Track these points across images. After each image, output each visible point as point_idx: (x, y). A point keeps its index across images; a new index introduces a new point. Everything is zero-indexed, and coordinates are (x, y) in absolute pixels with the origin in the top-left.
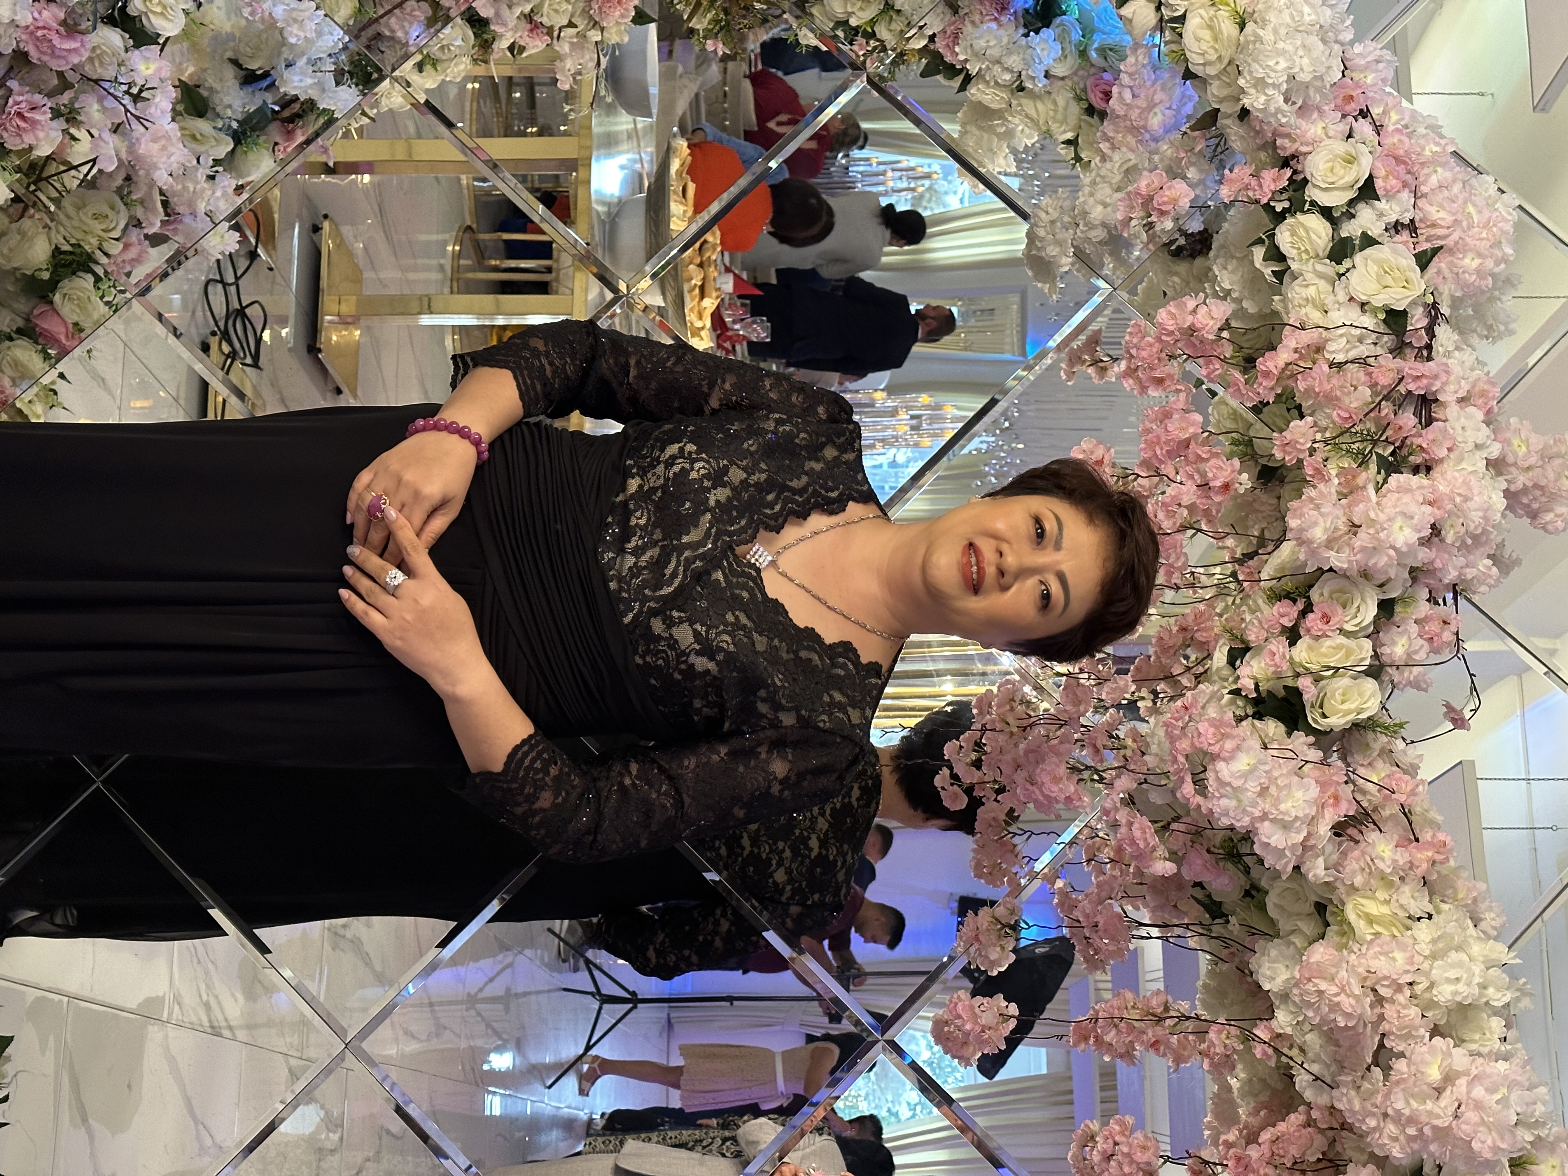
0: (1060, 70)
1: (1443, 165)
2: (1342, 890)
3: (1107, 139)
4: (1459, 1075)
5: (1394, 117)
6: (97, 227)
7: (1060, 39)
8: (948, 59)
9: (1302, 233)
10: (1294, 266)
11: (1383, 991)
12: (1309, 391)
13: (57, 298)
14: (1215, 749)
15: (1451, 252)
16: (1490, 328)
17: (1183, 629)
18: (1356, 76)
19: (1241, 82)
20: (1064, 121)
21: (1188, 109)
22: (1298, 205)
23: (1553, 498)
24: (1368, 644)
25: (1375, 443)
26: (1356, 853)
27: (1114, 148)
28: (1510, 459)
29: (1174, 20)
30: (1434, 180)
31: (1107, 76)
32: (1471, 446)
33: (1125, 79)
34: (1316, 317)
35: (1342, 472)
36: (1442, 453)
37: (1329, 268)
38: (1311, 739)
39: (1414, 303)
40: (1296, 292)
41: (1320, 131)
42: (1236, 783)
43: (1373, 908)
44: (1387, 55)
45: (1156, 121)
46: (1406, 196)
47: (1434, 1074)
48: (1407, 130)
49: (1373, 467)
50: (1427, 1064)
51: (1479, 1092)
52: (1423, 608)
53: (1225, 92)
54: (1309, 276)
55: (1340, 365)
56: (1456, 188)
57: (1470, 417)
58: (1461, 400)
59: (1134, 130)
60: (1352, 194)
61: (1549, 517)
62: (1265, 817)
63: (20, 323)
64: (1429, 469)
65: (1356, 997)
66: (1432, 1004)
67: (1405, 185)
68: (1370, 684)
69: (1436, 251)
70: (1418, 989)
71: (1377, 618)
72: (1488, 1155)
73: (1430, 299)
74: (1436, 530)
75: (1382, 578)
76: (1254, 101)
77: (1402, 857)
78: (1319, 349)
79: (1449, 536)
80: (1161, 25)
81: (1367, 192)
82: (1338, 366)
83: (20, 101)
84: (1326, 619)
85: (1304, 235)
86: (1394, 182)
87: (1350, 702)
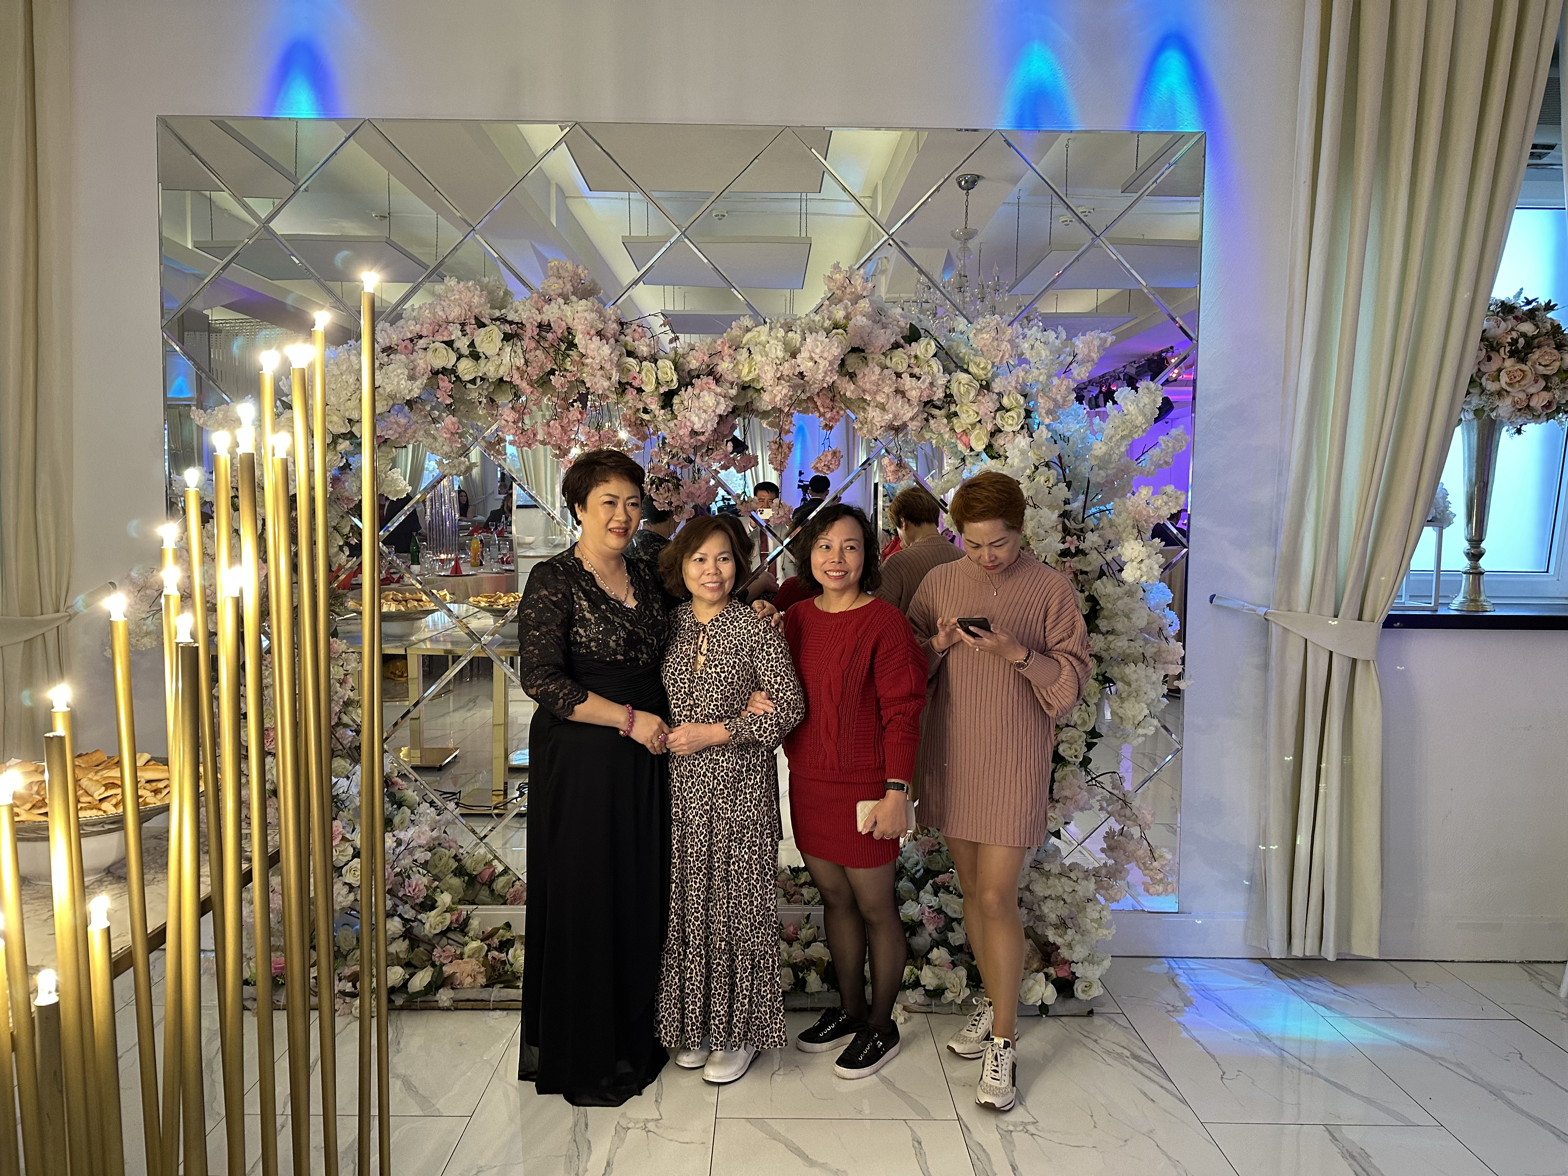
1: (434, 308)
5: (412, 328)
10: (479, 374)
11: (780, 377)
12: (538, 375)
14: (690, 429)
15: (474, 311)
18: (393, 341)
22: (453, 371)
23: (576, 274)
24: (644, 363)
26: (726, 376)
28: (560, 291)
30: (440, 313)
32: (559, 311)
35: (574, 366)
36: (564, 323)
37: (482, 361)
38: (683, 389)
40: (489, 374)
41: (422, 361)
42: (702, 422)
43: (746, 370)
45: (403, 421)
46: (451, 327)
47: (811, 364)
48: (418, 322)
49: (571, 352)
50: (807, 366)
51: (818, 351)
52: (629, 338)
54: (485, 370)
56: (444, 303)
57: (547, 310)
60: (450, 350)
62: (714, 411)
64: (569, 328)
65: (781, 386)
66: (784, 357)
67: (446, 328)
68: (660, 363)
69: (476, 318)
70: (778, 362)
71: (635, 358)
73: (496, 321)
75: (621, 356)
77: (727, 359)
78: (518, 368)
79: (601, 327)
81: (450, 344)
82: (526, 362)
83: (408, 891)
84: (635, 378)
85: (466, 369)
86: (445, 333)
87: (667, 371)
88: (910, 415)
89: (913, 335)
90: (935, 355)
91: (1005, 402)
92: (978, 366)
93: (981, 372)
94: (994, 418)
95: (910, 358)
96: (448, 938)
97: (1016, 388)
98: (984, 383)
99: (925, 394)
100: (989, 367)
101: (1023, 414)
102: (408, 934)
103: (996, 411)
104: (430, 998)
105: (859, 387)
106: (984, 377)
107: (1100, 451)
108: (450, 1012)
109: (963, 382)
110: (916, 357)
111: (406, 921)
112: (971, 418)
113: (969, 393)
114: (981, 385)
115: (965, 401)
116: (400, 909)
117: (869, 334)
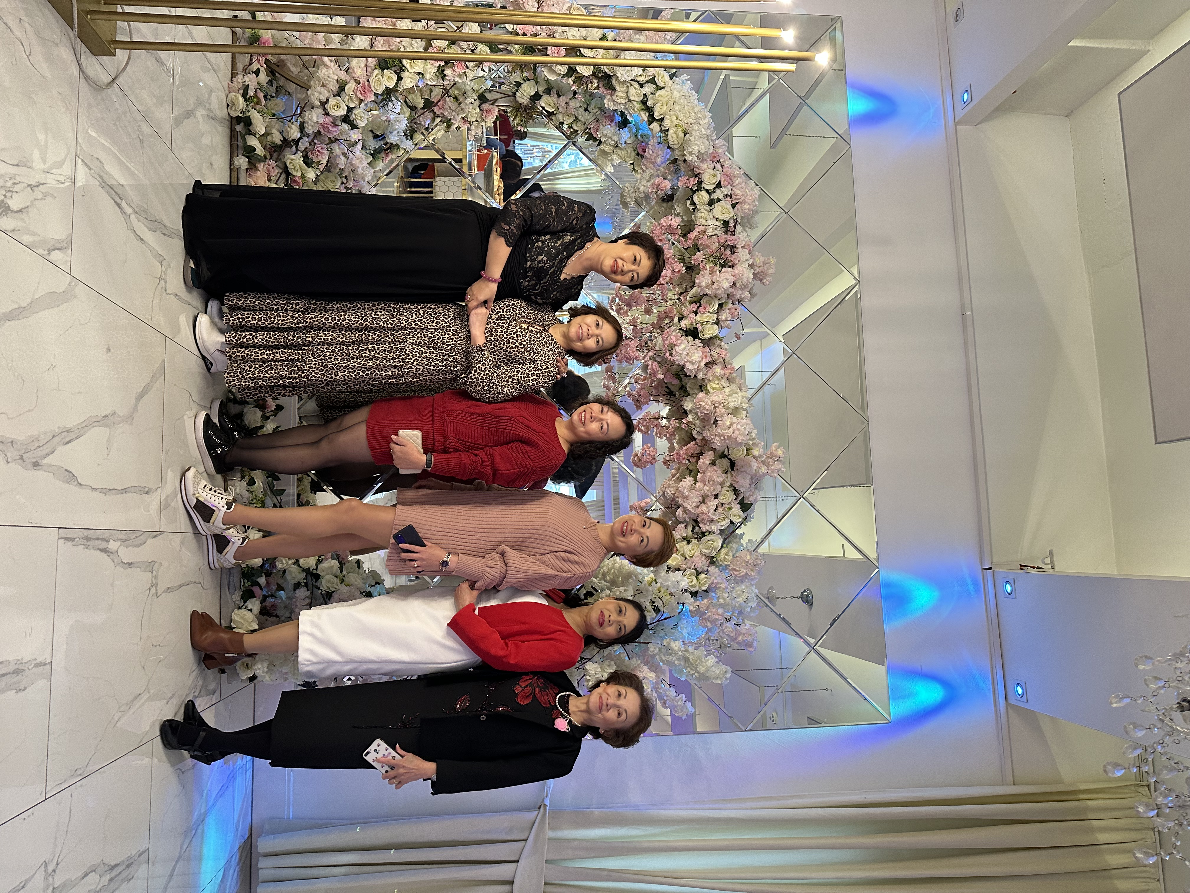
0: (629, 141)
1: (740, 177)
2: (707, 381)
3: (644, 165)
4: (734, 423)
5: (727, 162)
7: (629, 131)
8: (595, 136)
10: (698, 207)
11: (716, 405)
12: (702, 244)
14: (675, 344)
15: (741, 203)
16: (751, 226)
17: (665, 313)
18: (717, 150)
19: (685, 152)
20: (630, 157)
21: (668, 156)
22: (700, 189)
23: (766, 275)
24: (716, 315)
25: (719, 259)
26: (711, 371)
27: (647, 168)
28: (755, 264)
29: (665, 130)
30: (737, 182)
31: (643, 144)
32: (745, 260)
33: (650, 147)
34: (704, 222)
35: (710, 267)
36: (737, 262)
37: (708, 208)
38: (700, 341)
39: (730, 219)
40: (699, 214)
41: (706, 167)
42: (680, 352)
43: (714, 386)
44: (725, 143)
45: (659, 160)
46: (729, 187)
47: (728, 423)
48: (730, 167)
49: (718, 266)
50: (726, 421)
51: (739, 427)
52: (730, 306)
53: (679, 154)
54: (702, 210)
55: (710, 236)
56: (744, 184)
57: (744, 252)
58: (742, 247)
59: (652, 163)
60: (715, 186)
61: (765, 281)
62: (688, 361)
64: (733, 267)
65: (710, 406)
66: (729, 408)
67: (729, 183)
68: (716, 326)
69: (737, 203)
70: (725, 404)
71: (718, 308)
72: (741, 443)
73: (735, 218)
74: (734, 284)
75: (720, 297)
76: (688, 158)
77: (722, 372)
78: (705, 232)
79: (738, 285)
80: (661, 131)
81: (719, 185)
82: (710, 237)
83: (319, 146)
84: (705, 308)
85: (701, 197)
86: (726, 182)
87: (710, 331)
88: (689, 507)
89: (745, 506)
90: (732, 522)
91: (702, 576)
92: (726, 555)
93: (722, 557)
94: (690, 568)
95: (729, 504)
96: (281, 174)
97: (712, 583)
98: (715, 559)
99: (705, 516)
100: (726, 563)
101: (694, 590)
102: (287, 143)
103: (696, 569)
104: (241, 152)
105: (707, 468)
106: (719, 559)
107: (674, 645)
108: (229, 166)
109: (715, 543)
110: (730, 508)
111: (297, 142)
112: (689, 553)
113: (707, 549)
114: (713, 557)
115: (701, 546)
116: (306, 139)
117: (745, 471)
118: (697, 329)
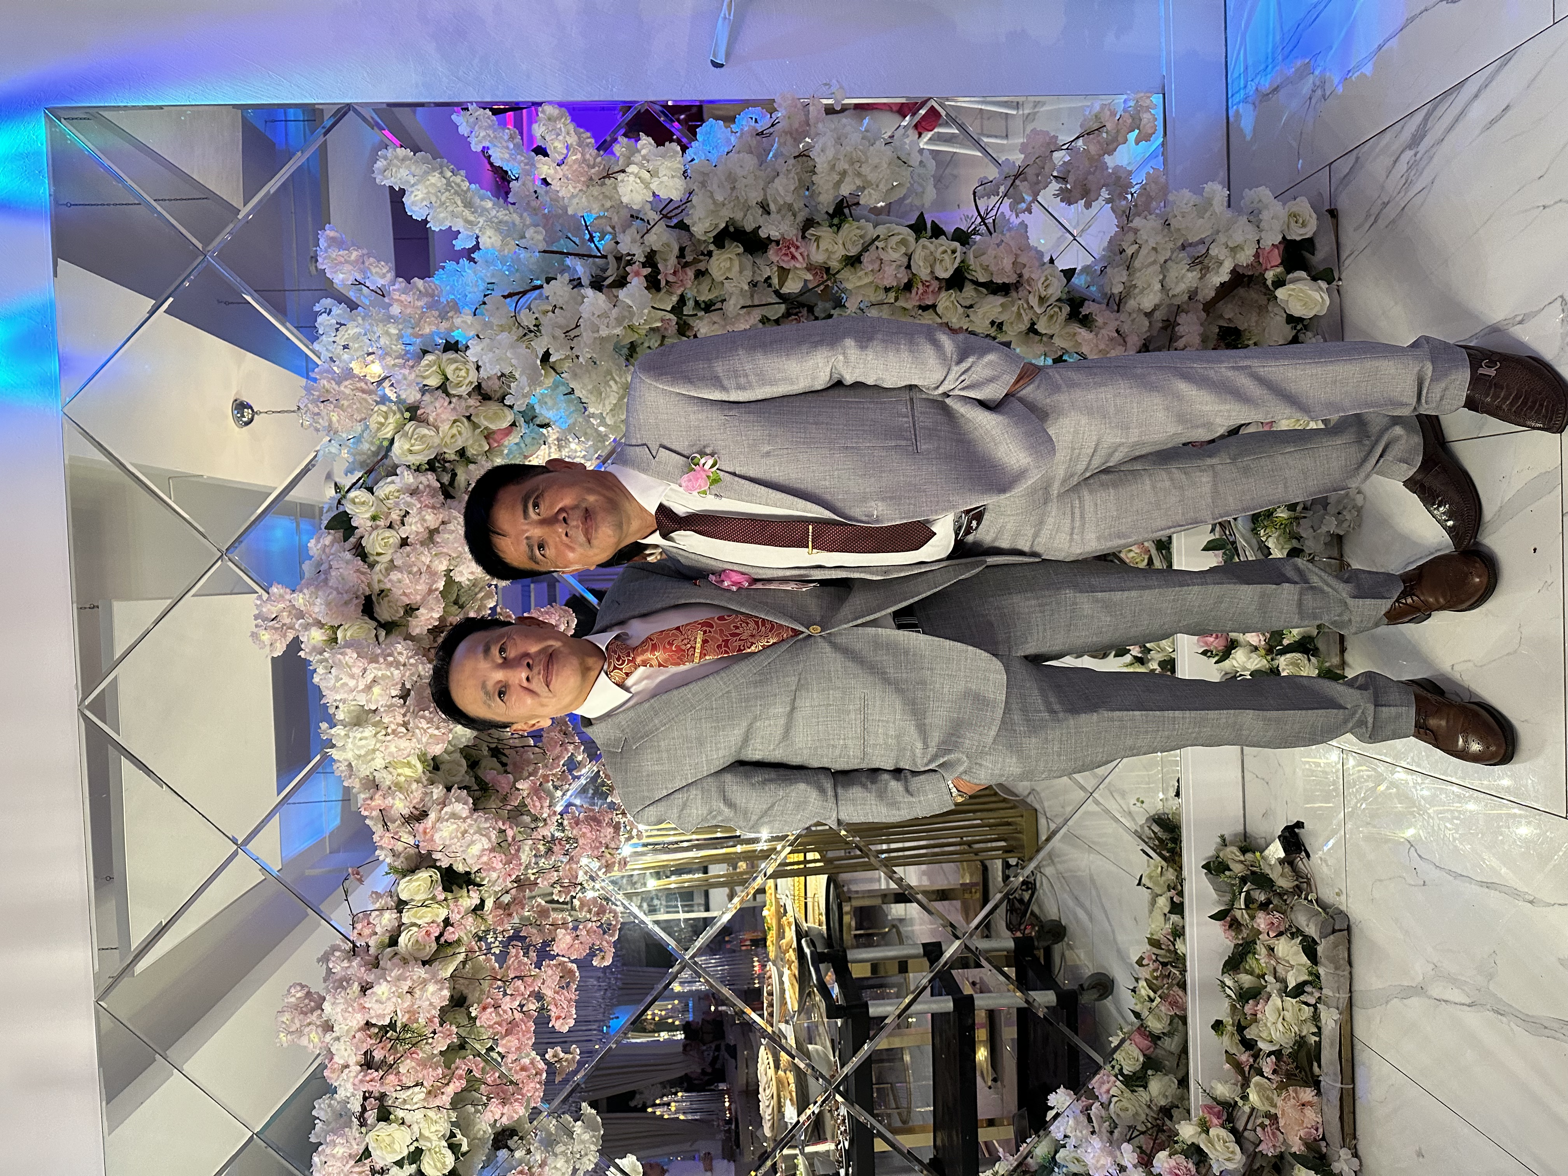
4: (363, 691)
6: (1125, 1103)
9: (439, 1165)
13: (1141, 1059)
14: (493, 855)
15: (351, 1158)
23: (296, 1007)
24: (405, 920)
26: (415, 801)
28: (320, 1030)
32: (342, 1040)
34: (431, 1114)
36: (358, 1035)
37: (422, 1144)
38: (438, 864)
42: (480, 837)
43: (407, 771)
49: (399, 1024)
50: (381, 695)
54: (435, 1137)
55: (417, 1085)
57: (342, 1057)
61: (299, 995)
62: (465, 819)
63: (1159, 1042)
64: (368, 1024)
65: (418, 728)
66: (375, 725)
68: (404, 897)
70: (383, 732)
71: (399, 935)
72: (348, 651)
77: (389, 801)
78: (429, 1092)
84: (428, 933)
87: (416, 886)
89: (342, 524)
90: (371, 490)
91: (434, 382)
94: (460, 397)
95: (377, 527)
97: (412, 367)
98: (407, 415)
100: (384, 408)
103: (448, 395)
105: (424, 599)
106: (398, 416)
109: (407, 447)
110: (374, 518)
112: (463, 430)
113: (424, 436)
114: (410, 420)
117: (339, 593)
118: (445, 889)
